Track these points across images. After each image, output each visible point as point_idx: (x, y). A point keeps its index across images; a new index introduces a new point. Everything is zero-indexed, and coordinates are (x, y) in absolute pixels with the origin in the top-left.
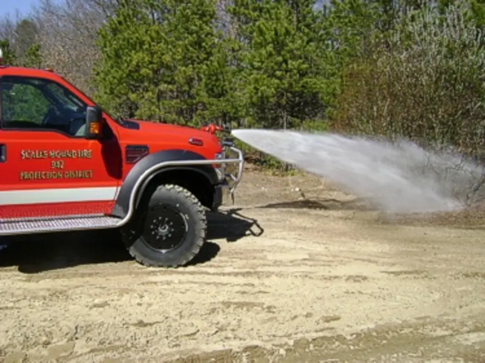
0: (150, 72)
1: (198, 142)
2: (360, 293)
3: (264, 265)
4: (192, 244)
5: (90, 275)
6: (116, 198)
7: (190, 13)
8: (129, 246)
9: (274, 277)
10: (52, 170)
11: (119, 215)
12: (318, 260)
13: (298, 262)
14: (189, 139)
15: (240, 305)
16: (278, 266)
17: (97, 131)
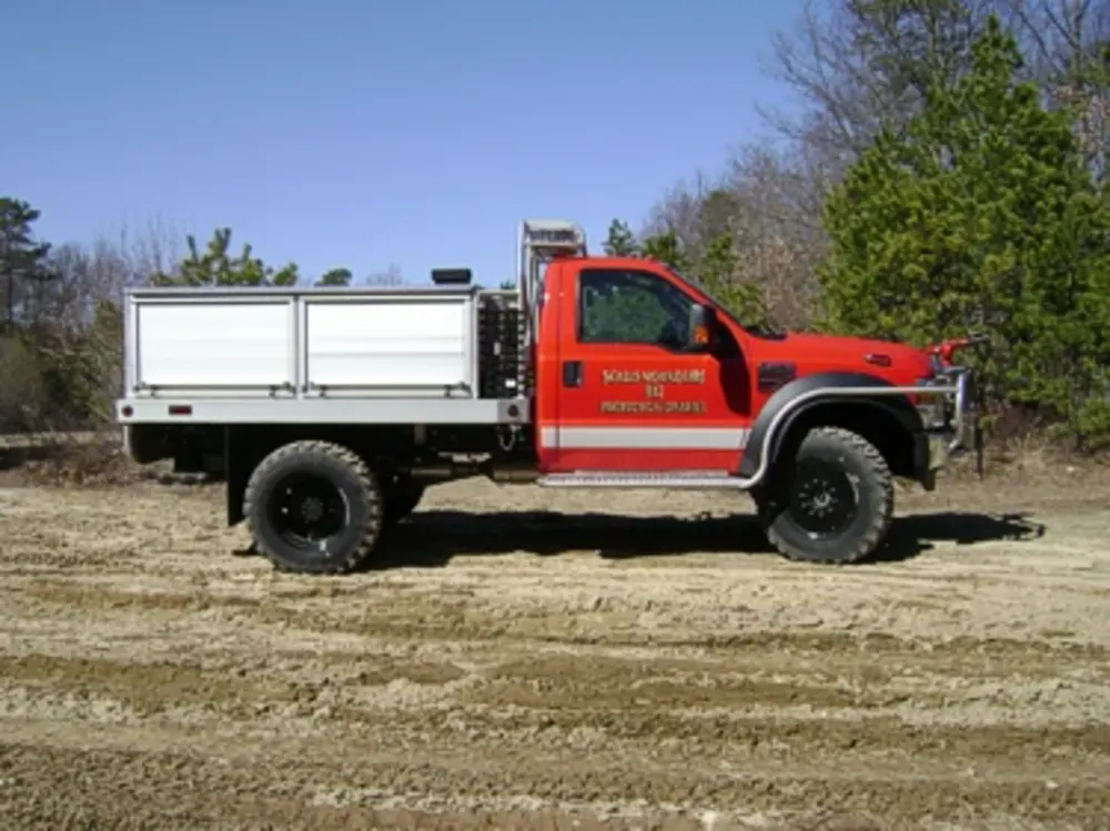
1: (880, 360)
4: (866, 525)
6: (744, 445)
10: (646, 400)
11: (747, 472)
14: (867, 354)
17: (705, 340)
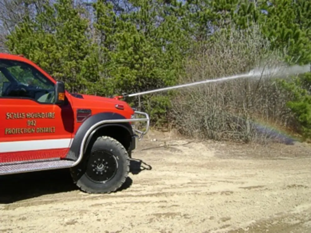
0: (47, 64)
1: (121, 107)
2: (234, 201)
3: (166, 188)
4: (121, 176)
5: (52, 202)
6: (70, 147)
7: (72, 27)
8: (77, 180)
9: (175, 195)
10: (28, 127)
11: (72, 158)
12: (196, 183)
13: (186, 185)
14: (116, 105)
15: (168, 215)
16: (174, 188)
17: (63, 99)
